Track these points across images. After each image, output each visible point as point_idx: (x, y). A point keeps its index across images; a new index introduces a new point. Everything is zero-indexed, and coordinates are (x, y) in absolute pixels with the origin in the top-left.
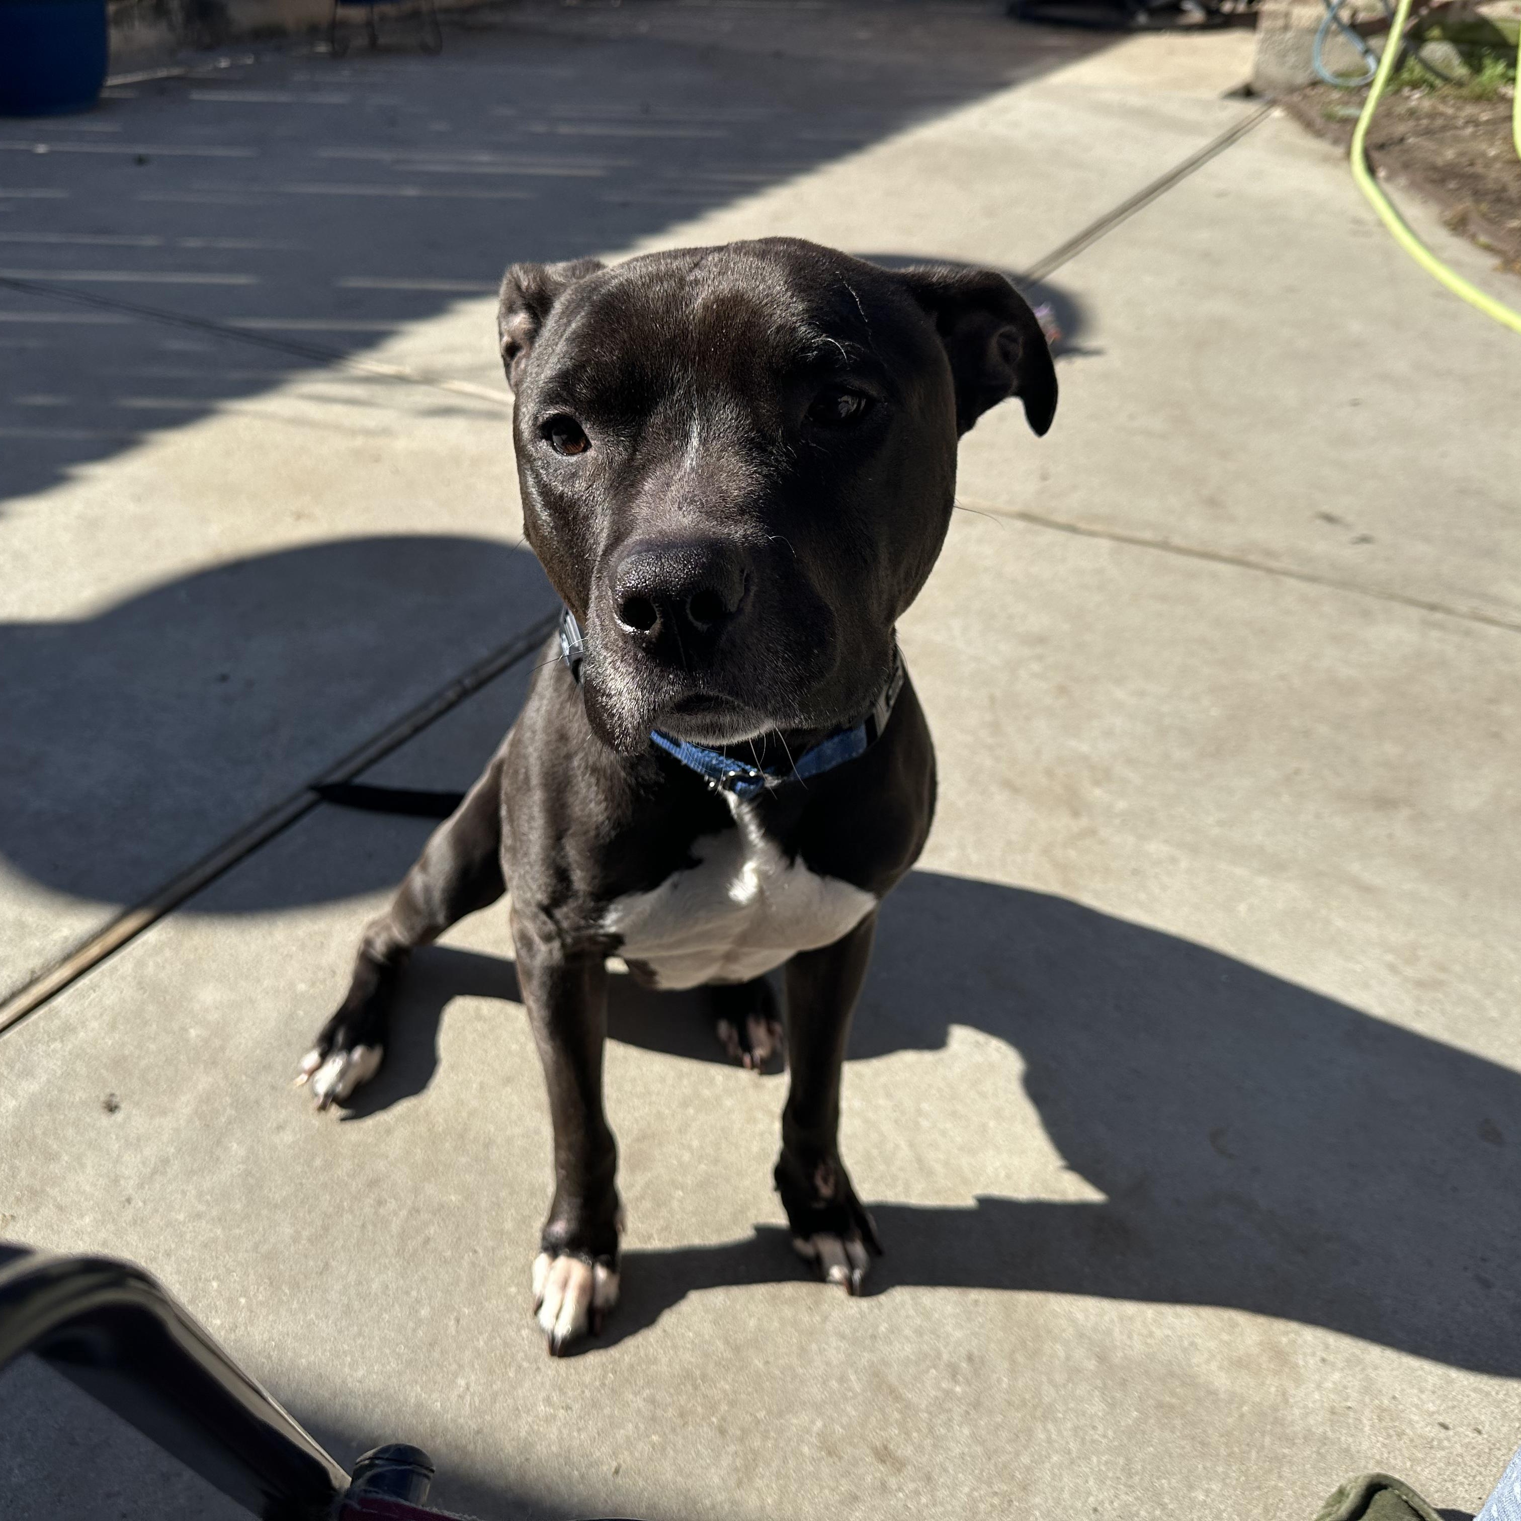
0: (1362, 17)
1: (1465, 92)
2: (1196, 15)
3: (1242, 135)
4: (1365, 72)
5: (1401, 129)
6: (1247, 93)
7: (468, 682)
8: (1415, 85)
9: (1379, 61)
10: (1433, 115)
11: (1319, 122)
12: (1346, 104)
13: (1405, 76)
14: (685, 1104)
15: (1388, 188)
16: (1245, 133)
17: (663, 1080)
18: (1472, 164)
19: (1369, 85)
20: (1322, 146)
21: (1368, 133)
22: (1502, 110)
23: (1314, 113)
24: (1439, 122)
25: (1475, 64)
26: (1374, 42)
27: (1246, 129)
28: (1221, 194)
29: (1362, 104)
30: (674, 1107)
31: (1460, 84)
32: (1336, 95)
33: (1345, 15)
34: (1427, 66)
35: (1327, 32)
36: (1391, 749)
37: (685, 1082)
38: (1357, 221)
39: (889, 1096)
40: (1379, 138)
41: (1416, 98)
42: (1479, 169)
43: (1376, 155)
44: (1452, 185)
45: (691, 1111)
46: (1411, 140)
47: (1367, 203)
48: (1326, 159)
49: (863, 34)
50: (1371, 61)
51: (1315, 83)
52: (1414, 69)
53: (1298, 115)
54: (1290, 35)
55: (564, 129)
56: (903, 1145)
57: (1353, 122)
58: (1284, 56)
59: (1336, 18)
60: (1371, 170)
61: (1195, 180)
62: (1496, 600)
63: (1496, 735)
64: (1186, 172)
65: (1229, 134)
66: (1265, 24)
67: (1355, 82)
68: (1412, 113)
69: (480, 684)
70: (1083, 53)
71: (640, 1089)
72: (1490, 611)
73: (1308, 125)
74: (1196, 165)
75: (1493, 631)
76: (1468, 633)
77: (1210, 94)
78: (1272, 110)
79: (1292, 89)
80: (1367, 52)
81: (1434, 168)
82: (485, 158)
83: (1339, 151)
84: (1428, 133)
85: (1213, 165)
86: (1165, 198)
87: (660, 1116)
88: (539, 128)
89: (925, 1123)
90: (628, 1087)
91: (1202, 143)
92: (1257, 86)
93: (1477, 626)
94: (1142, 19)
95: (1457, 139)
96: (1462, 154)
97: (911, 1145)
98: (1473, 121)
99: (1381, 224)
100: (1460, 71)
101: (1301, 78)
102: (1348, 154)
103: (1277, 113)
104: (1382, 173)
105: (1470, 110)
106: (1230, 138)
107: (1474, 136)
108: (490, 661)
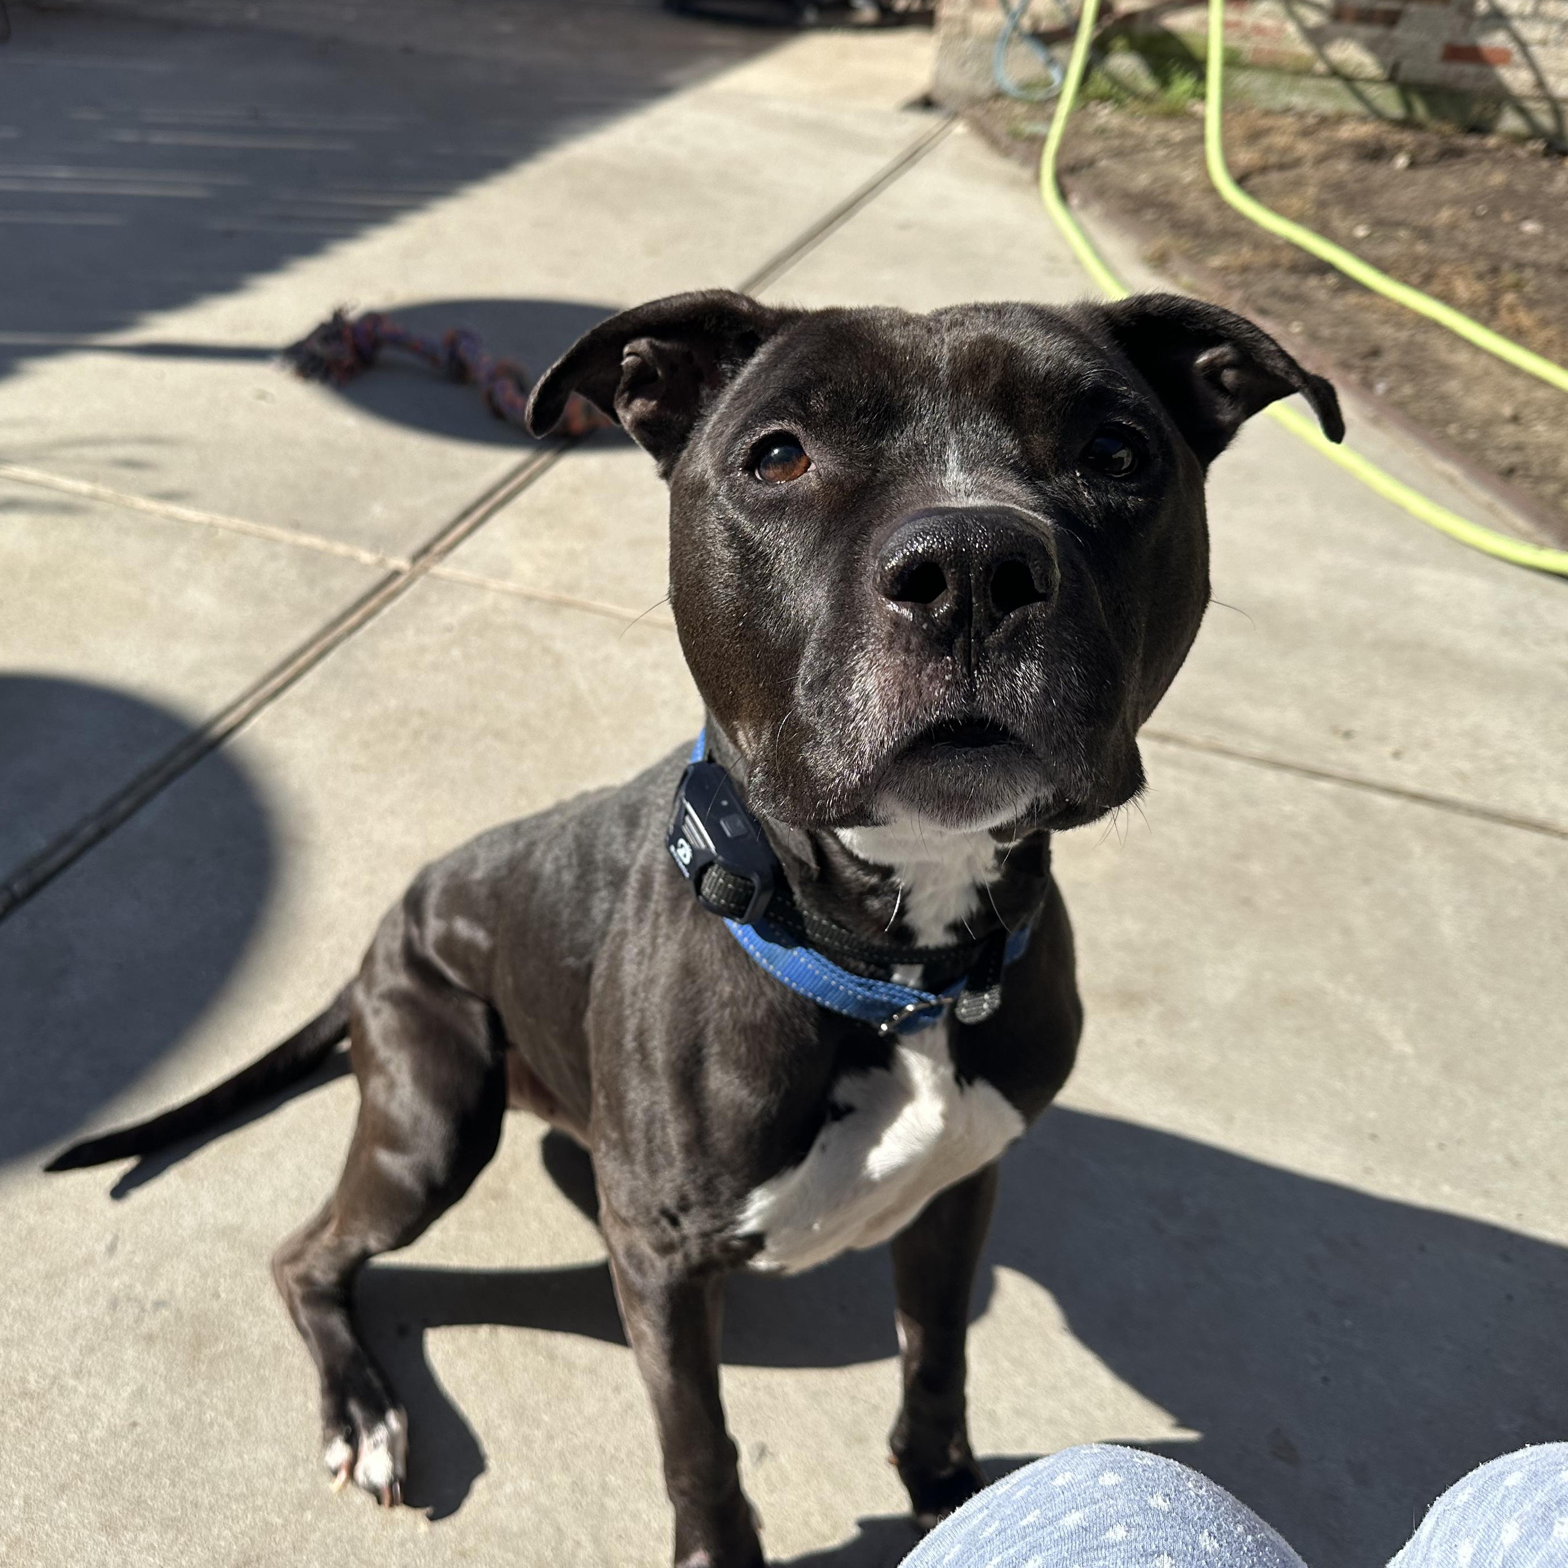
0: (1045, 25)
1: (1155, 108)
2: (868, 13)
3: (924, 155)
4: (1048, 83)
5: (1091, 149)
6: (926, 103)
7: (17, 887)
8: (1103, 98)
9: (1064, 73)
10: (1123, 134)
11: (1005, 141)
12: (1031, 118)
13: (1091, 89)
14: (301, 1507)
15: (1084, 217)
16: (929, 151)
17: (272, 1472)
18: (1167, 192)
19: (1056, 98)
20: (1009, 167)
21: (1060, 153)
22: (1193, 129)
23: (1000, 128)
24: (1130, 143)
25: (1163, 76)
26: (1059, 52)
27: (927, 147)
28: (905, 226)
29: (1050, 119)
30: (286, 1512)
31: (1148, 99)
32: (1020, 110)
33: (1026, 23)
34: (1114, 80)
35: (1008, 41)
36: (1132, 926)
37: (301, 1472)
38: (1053, 259)
39: (566, 1468)
40: (1069, 159)
41: (1105, 115)
42: (1173, 197)
43: (1068, 181)
44: (1149, 215)
45: (309, 1516)
46: (1103, 163)
47: (1060, 236)
48: (1014, 183)
49: (505, 27)
50: (1055, 74)
51: (998, 95)
52: (1100, 83)
53: (982, 130)
54: (968, 43)
55: (158, 138)
56: (585, 1540)
57: (1038, 141)
58: (964, 64)
59: (1016, 27)
60: (1063, 195)
61: (874, 208)
62: (1235, 727)
63: (1247, 902)
64: (866, 198)
65: (909, 153)
66: (943, 30)
67: (1040, 94)
68: (1102, 132)
69: (35, 889)
70: (749, 53)
71: (241, 1488)
72: (1229, 741)
73: (994, 142)
74: (875, 191)
75: (1232, 765)
76: (1205, 770)
77: (888, 103)
78: (954, 124)
79: (974, 101)
80: (1051, 62)
81: (1127, 195)
82: (62, 172)
83: (1027, 174)
84: (1119, 154)
85: (895, 190)
86: (845, 230)
87: (268, 1528)
88: (128, 136)
89: (612, 1504)
90: (225, 1486)
91: (880, 163)
92: (938, 95)
93: (1214, 759)
94: (811, 16)
95: (1149, 163)
96: (1155, 180)
97: (596, 1540)
98: (1164, 142)
99: (1077, 261)
100: (1147, 84)
101: (983, 88)
102: (1037, 177)
103: (960, 128)
104: (1075, 201)
105: (1160, 129)
106: (911, 157)
107: (1167, 159)
108: (46, 855)
